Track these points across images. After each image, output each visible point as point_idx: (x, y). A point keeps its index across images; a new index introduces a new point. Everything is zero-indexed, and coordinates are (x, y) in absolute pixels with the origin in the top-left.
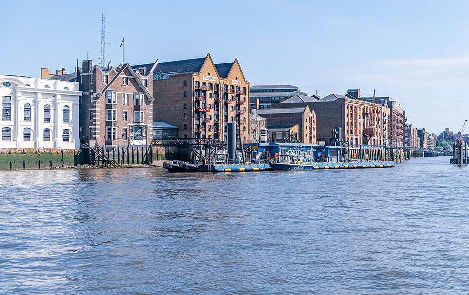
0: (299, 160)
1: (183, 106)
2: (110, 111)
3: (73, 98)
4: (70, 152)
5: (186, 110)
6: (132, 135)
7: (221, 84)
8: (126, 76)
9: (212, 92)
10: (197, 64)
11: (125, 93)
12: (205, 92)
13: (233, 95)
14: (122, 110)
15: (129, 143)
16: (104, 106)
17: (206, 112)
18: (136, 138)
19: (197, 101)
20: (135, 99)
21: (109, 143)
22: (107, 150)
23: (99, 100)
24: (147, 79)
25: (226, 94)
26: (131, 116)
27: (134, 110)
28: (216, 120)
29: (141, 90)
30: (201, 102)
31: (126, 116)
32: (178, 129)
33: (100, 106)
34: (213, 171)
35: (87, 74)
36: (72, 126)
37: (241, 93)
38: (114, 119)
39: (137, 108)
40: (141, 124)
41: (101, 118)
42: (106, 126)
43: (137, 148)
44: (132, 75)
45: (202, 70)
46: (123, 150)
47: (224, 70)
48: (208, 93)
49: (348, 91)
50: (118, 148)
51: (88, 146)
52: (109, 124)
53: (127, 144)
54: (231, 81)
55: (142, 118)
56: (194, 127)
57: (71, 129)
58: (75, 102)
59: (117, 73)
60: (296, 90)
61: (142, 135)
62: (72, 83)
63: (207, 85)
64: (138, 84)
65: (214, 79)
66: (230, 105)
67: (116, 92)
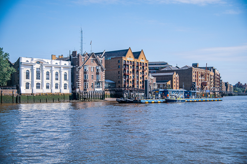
0: (179, 97)
1: (118, 72)
2: (86, 75)
3: (68, 69)
4: (67, 94)
5: (119, 74)
6: (96, 86)
7: (136, 61)
8: (93, 59)
9: (131, 66)
10: (124, 52)
11: (92, 66)
12: (128, 65)
13: (141, 67)
14: (91, 74)
15: (94, 90)
16: (83, 73)
17: (129, 75)
18: (98, 87)
19: (125, 70)
20: (97, 69)
21: (85, 90)
22: (85, 93)
23: (80, 70)
24: (102, 60)
25: (138, 66)
26: (95, 77)
27: (96, 74)
28: (133, 79)
29: (99, 65)
30: (126, 70)
31: (93, 77)
32: (115, 83)
33: (81, 72)
34: (140, 102)
35: (75, 57)
36: (68, 82)
37: (145, 66)
38: (88, 79)
39: (98, 73)
40: (99, 81)
41: (81, 78)
42: (84, 82)
43: (98, 92)
44: (95, 58)
45: (127, 55)
46: (92, 93)
47: (137, 55)
48: (129, 66)
49: (193, 64)
50: (89, 92)
51: (76, 91)
52: (85, 81)
53: (93, 90)
54: (140, 60)
55: (100, 78)
56: (123, 82)
57: (68, 84)
58: (69, 71)
59: (89, 57)
60: (167, 64)
61: (100, 86)
62: (68, 62)
63: (129, 62)
64: (98, 62)
65: (132, 59)
66: (139, 72)
67: (89, 66)
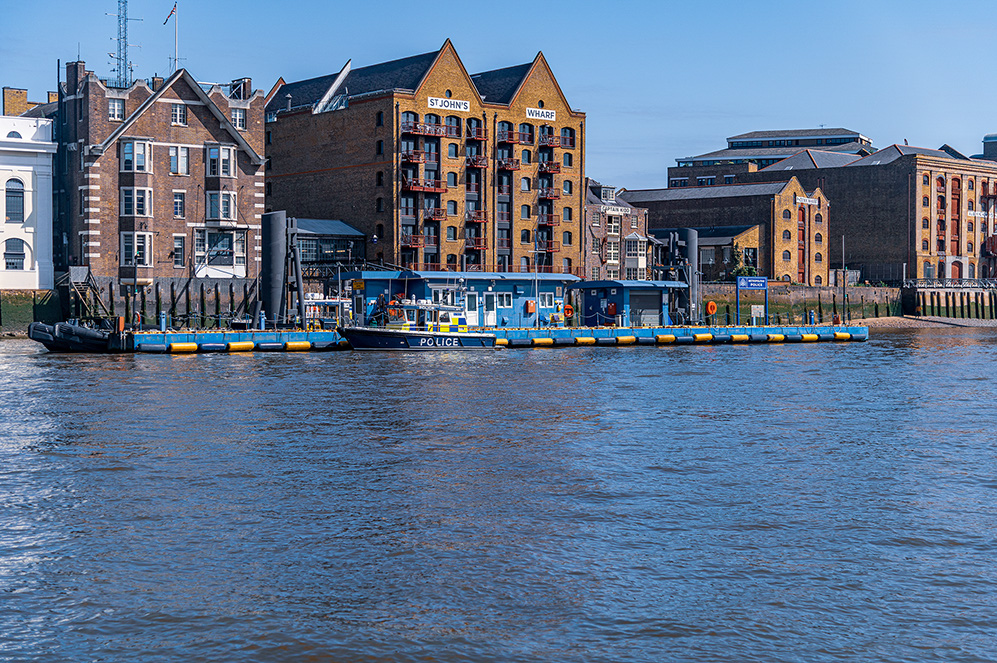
0: (446, 319)
1: (375, 178)
2: (130, 192)
3: (34, 160)
4: (21, 296)
5: (380, 189)
6: (202, 254)
7: (490, 119)
8: (181, 102)
9: (458, 142)
10: (413, 71)
11: (180, 146)
12: (436, 140)
13: (531, 149)
14: (168, 189)
15: (192, 273)
16: (111, 180)
17: (439, 194)
18: (215, 260)
19: (409, 165)
20: (208, 161)
21: (127, 272)
22: (124, 291)
23: (97, 164)
24: (248, 108)
25: (506, 146)
26: (197, 205)
27: (207, 189)
28: (473, 214)
29: (222, 132)
30: (422, 167)
31: (182, 204)
32: (365, 237)
33: (102, 179)
34: (132, 349)
35: (72, 97)
36: (32, 229)
37: (556, 142)
38: (141, 212)
39: (213, 184)
40: (222, 224)
41: (103, 209)
42: (120, 230)
43: (216, 286)
44: (199, 99)
45: (424, 84)
46: (172, 291)
47: (499, 86)
48: (445, 143)
50: (157, 286)
51: (67, 280)
52: (126, 224)
53: (185, 276)
54: (522, 112)
55: (227, 209)
56: (399, 232)
57: (29, 239)
58: (40, 170)
59: (153, 93)
60: (856, 140)
61: (232, 254)
62: (32, 121)
63: (443, 122)
64: (218, 122)
65: (465, 106)
66: (518, 176)
67: (147, 143)
